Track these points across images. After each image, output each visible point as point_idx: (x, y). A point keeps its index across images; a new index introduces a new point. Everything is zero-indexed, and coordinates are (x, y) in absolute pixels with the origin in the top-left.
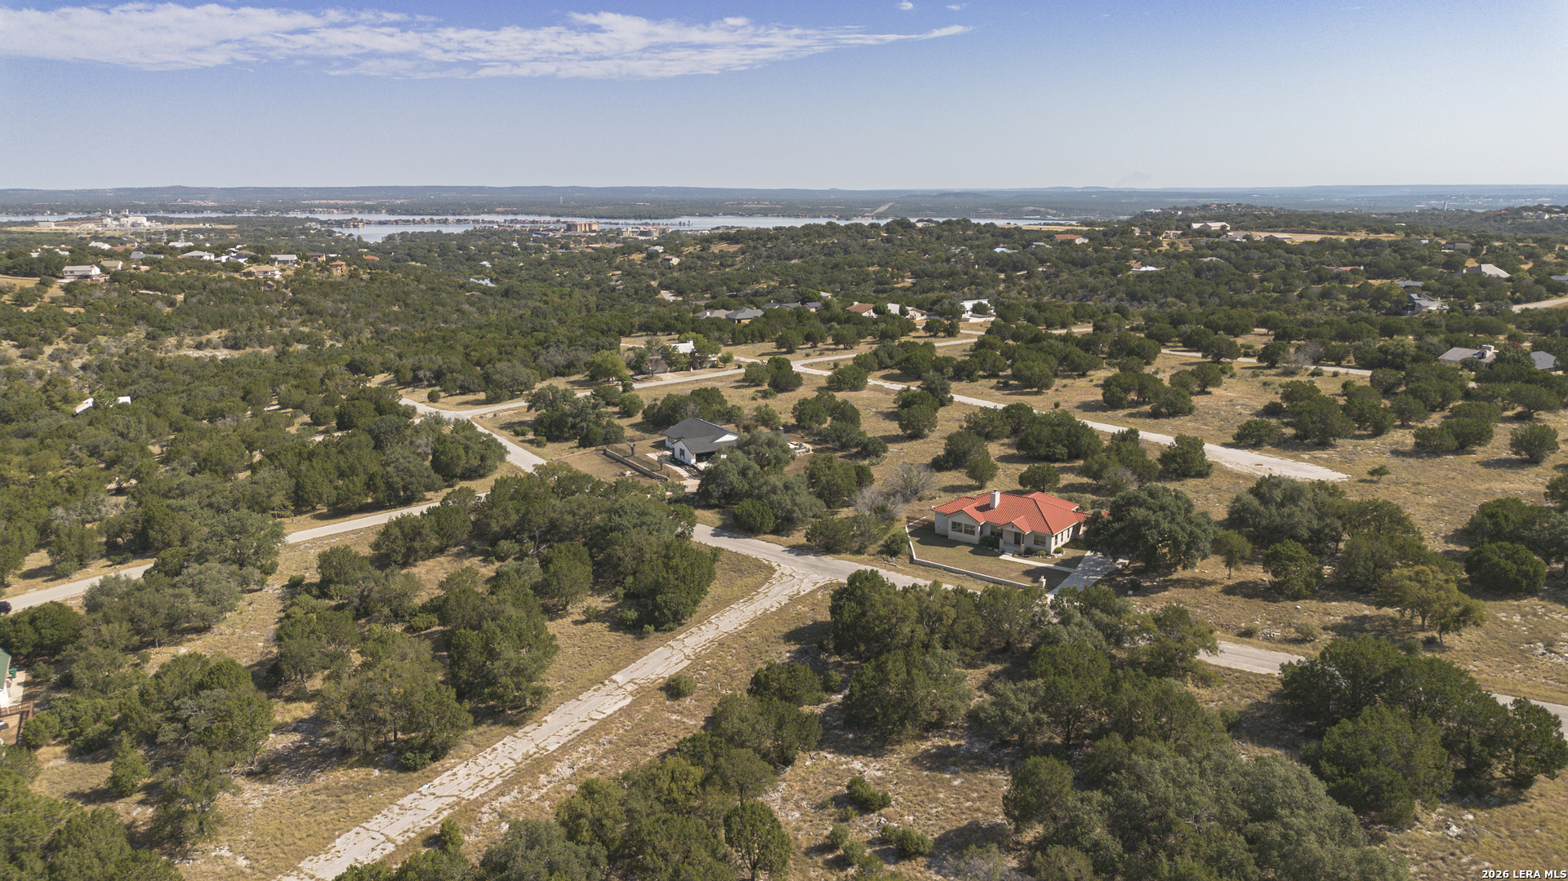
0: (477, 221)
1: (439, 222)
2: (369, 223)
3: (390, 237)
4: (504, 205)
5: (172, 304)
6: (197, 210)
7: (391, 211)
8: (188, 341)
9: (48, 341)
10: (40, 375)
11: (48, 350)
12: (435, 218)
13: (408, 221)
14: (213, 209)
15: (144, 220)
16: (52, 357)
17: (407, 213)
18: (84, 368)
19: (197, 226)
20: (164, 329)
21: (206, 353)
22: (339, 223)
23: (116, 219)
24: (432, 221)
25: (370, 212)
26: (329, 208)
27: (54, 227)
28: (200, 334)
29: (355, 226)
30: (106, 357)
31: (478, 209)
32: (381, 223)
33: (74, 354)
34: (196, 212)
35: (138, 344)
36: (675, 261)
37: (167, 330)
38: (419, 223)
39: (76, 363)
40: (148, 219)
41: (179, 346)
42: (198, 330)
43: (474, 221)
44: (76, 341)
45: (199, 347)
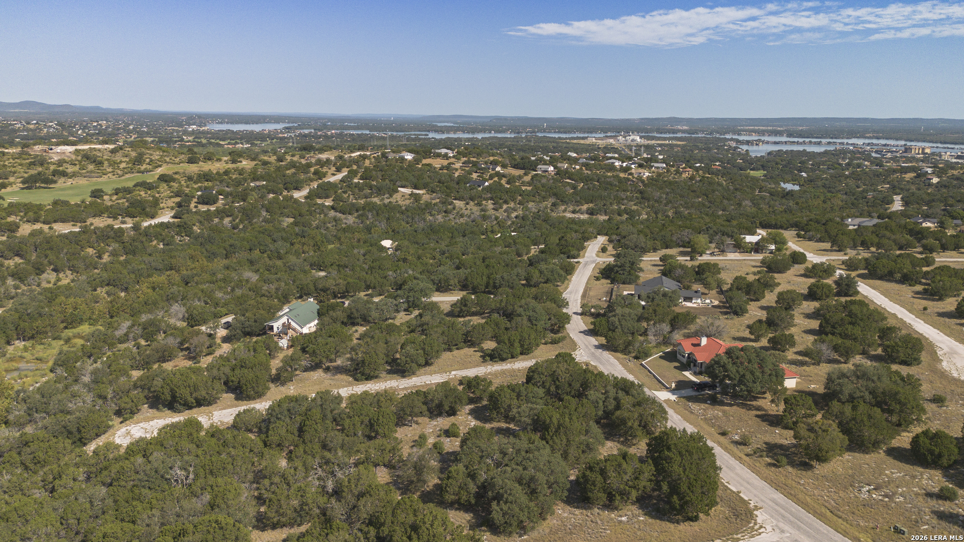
0: (842, 144)
1: (815, 143)
2: (768, 143)
3: (770, 153)
4: (874, 131)
5: (574, 188)
6: (674, 132)
7: (790, 135)
8: (571, 208)
9: (506, 202)
10: (496, 218)
11: (505, 206)
12: (813, 140)
13: (794, 142)
14: (683, 131)
15: (638, 138)
16: (505, 211)
17: (800, 136)
18: (516, 217)
19: (663, 142)
20: (562, 201)
21: (576, 216)
22: (748, 143)
23: (625, 137)
24: (810, 142)
25: (776, 135)
26: (750, 132)
27: (594, 140)
28: (578, 206)
29: (757, 145)
30: (527, 213)
31: (852, 134)
32: (776, 143)
33: (515, 210)
34: (673, 133)
35: (546, 208)
36: (935, 180)
37: (563, 202)
38: (801, 143)
39: (513, 215)
40: (641, 137)
41: (564, 211)
42: (578, 203)
43: (840, 143)
44: (519, 204)
45: (574, 212)
